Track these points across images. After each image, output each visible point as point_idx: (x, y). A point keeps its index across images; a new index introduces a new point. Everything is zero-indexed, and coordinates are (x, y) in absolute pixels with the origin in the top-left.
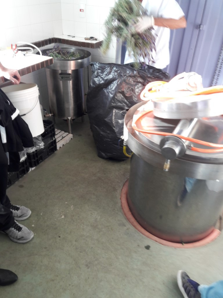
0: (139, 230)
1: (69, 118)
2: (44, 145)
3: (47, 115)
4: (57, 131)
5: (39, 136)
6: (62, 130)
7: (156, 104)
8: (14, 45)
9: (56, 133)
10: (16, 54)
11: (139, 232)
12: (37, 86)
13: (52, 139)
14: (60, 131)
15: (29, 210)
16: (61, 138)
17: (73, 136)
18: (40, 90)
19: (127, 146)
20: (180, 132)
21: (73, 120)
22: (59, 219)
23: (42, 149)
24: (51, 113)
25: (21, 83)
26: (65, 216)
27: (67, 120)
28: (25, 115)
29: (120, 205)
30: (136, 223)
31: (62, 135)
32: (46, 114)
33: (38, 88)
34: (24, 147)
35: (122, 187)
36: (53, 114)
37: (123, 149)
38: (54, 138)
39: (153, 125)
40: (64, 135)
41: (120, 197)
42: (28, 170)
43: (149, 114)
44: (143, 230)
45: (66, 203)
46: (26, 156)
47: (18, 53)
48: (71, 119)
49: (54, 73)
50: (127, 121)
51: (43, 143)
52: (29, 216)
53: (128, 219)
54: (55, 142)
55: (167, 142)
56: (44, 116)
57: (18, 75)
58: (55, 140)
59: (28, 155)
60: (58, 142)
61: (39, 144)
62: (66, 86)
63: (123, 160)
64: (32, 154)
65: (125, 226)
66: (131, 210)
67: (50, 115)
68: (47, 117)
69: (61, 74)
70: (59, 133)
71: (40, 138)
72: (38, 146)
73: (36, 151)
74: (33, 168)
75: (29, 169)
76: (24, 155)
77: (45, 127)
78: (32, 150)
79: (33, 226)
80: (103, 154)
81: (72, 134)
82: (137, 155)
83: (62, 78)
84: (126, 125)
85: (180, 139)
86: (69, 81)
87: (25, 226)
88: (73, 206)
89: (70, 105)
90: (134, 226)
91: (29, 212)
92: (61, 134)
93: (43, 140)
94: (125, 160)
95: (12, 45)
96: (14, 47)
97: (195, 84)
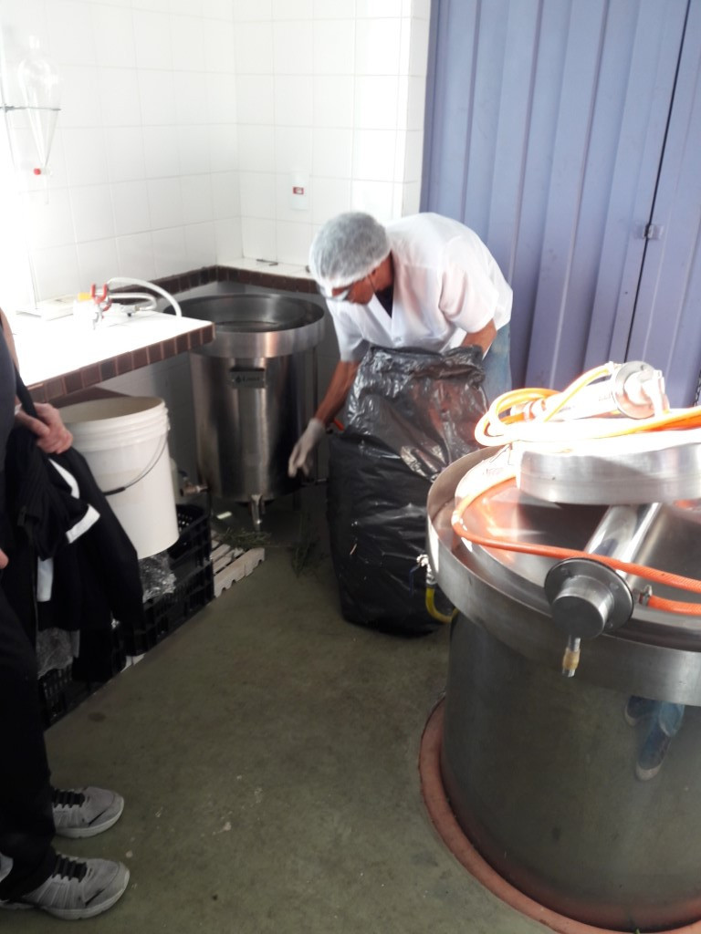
0: (482, 882)
1: (256, 498)
2: (175, 583)
3: (190, 491)
4: (216, 539)
5: (161, 555)
8: (100, 288)
9: (213, 546)
10: (105, 313)
11: (483, 887)
12: (163, 404)
13: (201, 564)
16: (228, 560)
17: (266, 556)
18: (173, 417)
19: (436, 588)
20: (608, 548)
21: (267, 503)
22: (214, 833)
23: (167, 594)
24: (200, 483)
26: (235, 825)
27: (247, 506)
28: (122, 489)
29: (416, 788)
30: (471, 855)
31: (231, 550)
32: (187, 486)
33: (166, 411)
35: (423, 727)
36: (206, 487)
37: (424, 597)
38: (208, 559)
40: (237, 552)
41: (417, 761)
42: (121, 664)
44: (496, 881)
45: (239, 777)
47: (111, 310)
48: (260, 500)
49: (215, 368)
51: (172, 576)
52: (117, 818)
53: (445, 841)
54: (208, 574)
55: (570, 581)
56: (180, 492)
58: (210, 568)
60: (218, 572)
61: (160, 580)
62: (248, 406)
65: (436, 864)
66: (453, 807)
67: (199, 489)
68: (189, 495)
69: (236, 369)
71: (165, 561)
72: (158, 586)
73: (150, 601)
74: (138, 659)
75: (125, 661)
77: (180, 526)
79: (129, 855)
81: (262, 548)
82: (473, 620)
83: (238, 380)
84: (433, 520)
85: (610, 568)
86: (257, 391)
88: (260, 790)
89: (260, 459)
90: (466, 865)
93: (173, 567)
95: (94, 288)
96: (100, 292)
97: (647, 398)
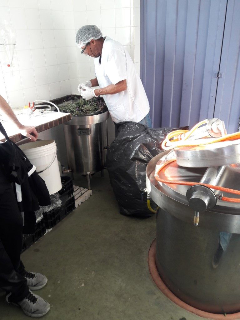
0: (171, 300)
1: (88, 173)
2: (61, 203)
3: (66, 172)
4: (75, 188)
5: (56, 193)
6: (81, 186)
7: (178, 153)
8: (32, 104)
9: (75, 190)
10: (33, 112)
11: (171, 301)
12: (55, 142)
13: (70, 196)
14: (79, 187)
15: (45, 277)
16: (79, 195)
17: (93, 193)
18: (58, 146)
19: (151, 199)
20: (208, 181)
21: (92, 175)
22: (78, 287)
23: (59, 207)
24: (69, 169)
25: (38, 140)
26: (85, 284)
27: (85, 176)
28: (42, 171)
29: (147, 269)
30: (167, 291)
31: (81, 191)
32: (65, 170)
33: (56, 144)
34: (41, 206)
35: (149, 249)
36: (71, 170)
37: (147, 204)
38: (72, 195)
39: (177, 175)
40: (83, 192)
41: (147, 260)
42: (44, 232)
43: (172, 164)
44: (176, 299)
45: (86, 268)
46: (42, 216)
47: (35, 111)
48: (90, 174)
49: (72, 129)
50: (149, 173)
51: (60, 200)
52: (45, 284)
53: (158, 286)
54: (73, 200)
55: (195, 193)
56: (62, 172)
57: (36, 132)
58: (73, 197)
59: (45, 214)
60: (76, 199)
61: (56, 202)
62: (84, 141)
63: (148, 217)
64: (49, 213)
65: (155, 294)
66: (160, 275)
67: (68, 171)
68: (65, 173)
69: (79, 129)
70: (78, 189)
71: (58, 196)
72: (56, 204)
73: (53, 210)
74: (50, 230)
75: (46, 231)
76: (40, 215)
77: (62, 184)
78: (48, 209)
79: (50, 296)
80: (126, 211)
81: (91, 189)
82: (163, 209)
83: (80, 133)
84: (149, 176)
85: (208, 188)
86: (87, 136)
87: (41, 296)
88: (94, 272)
89: (89, 160)
90: (166, 294)
91: (45, 279)
92: (79, 190)
93: (60, 198)
94: (150, 216)
95: (30, 104)
96: (32, 105)
97: (219, 131)
